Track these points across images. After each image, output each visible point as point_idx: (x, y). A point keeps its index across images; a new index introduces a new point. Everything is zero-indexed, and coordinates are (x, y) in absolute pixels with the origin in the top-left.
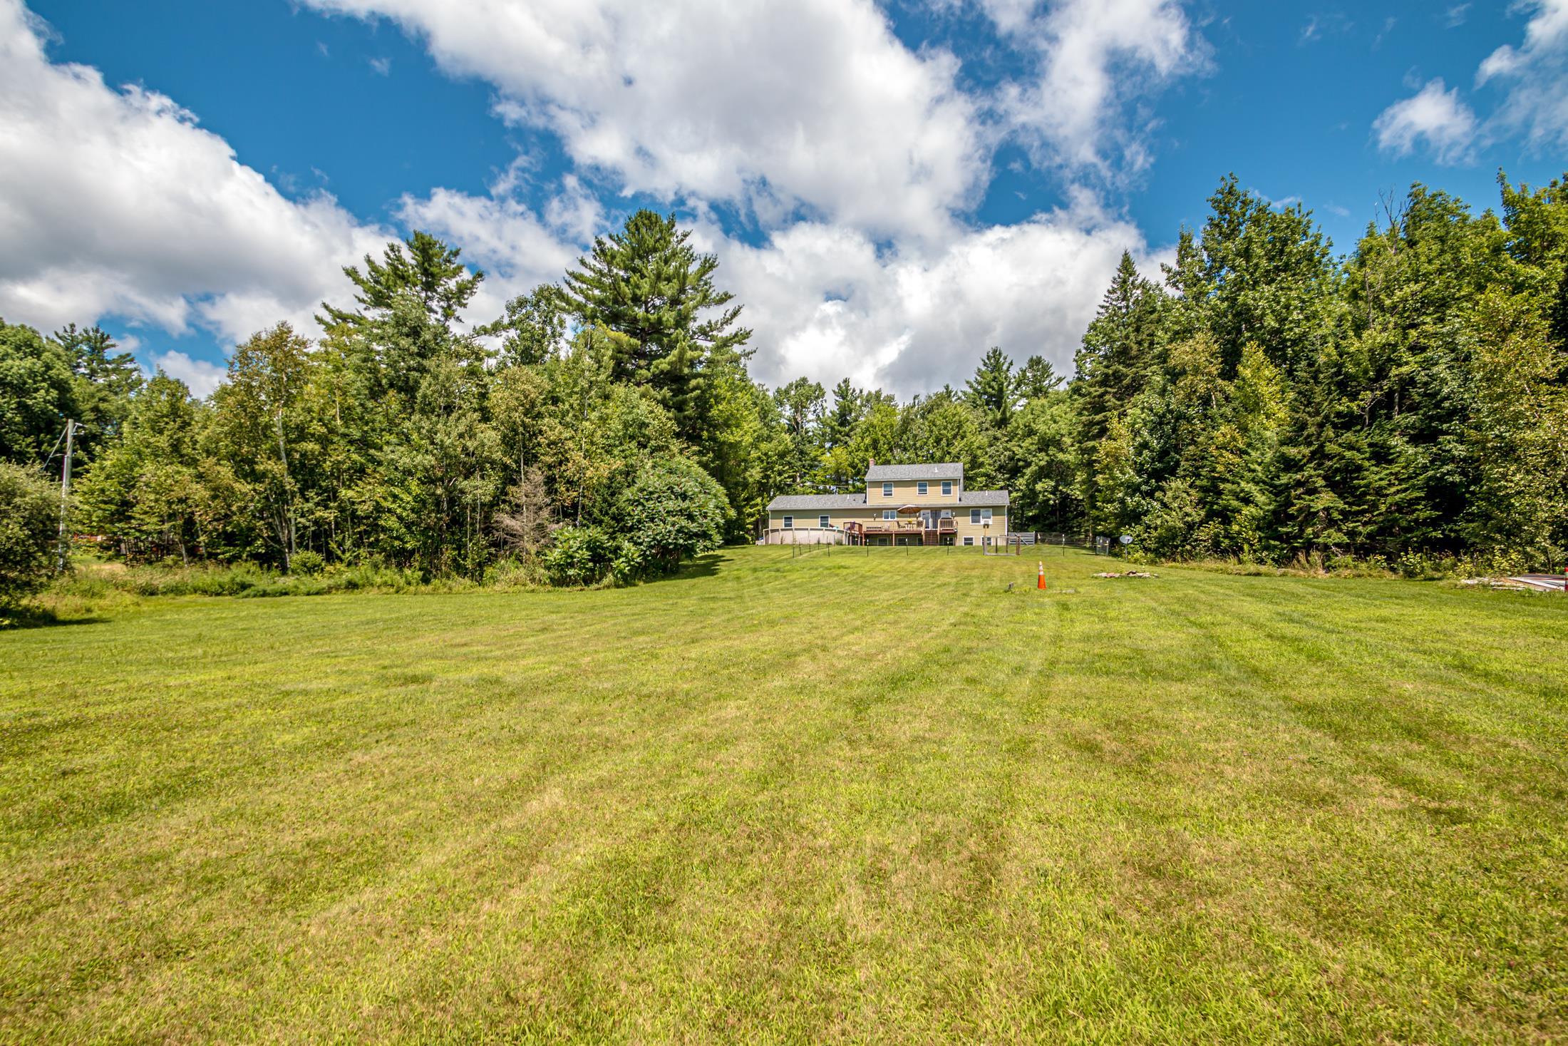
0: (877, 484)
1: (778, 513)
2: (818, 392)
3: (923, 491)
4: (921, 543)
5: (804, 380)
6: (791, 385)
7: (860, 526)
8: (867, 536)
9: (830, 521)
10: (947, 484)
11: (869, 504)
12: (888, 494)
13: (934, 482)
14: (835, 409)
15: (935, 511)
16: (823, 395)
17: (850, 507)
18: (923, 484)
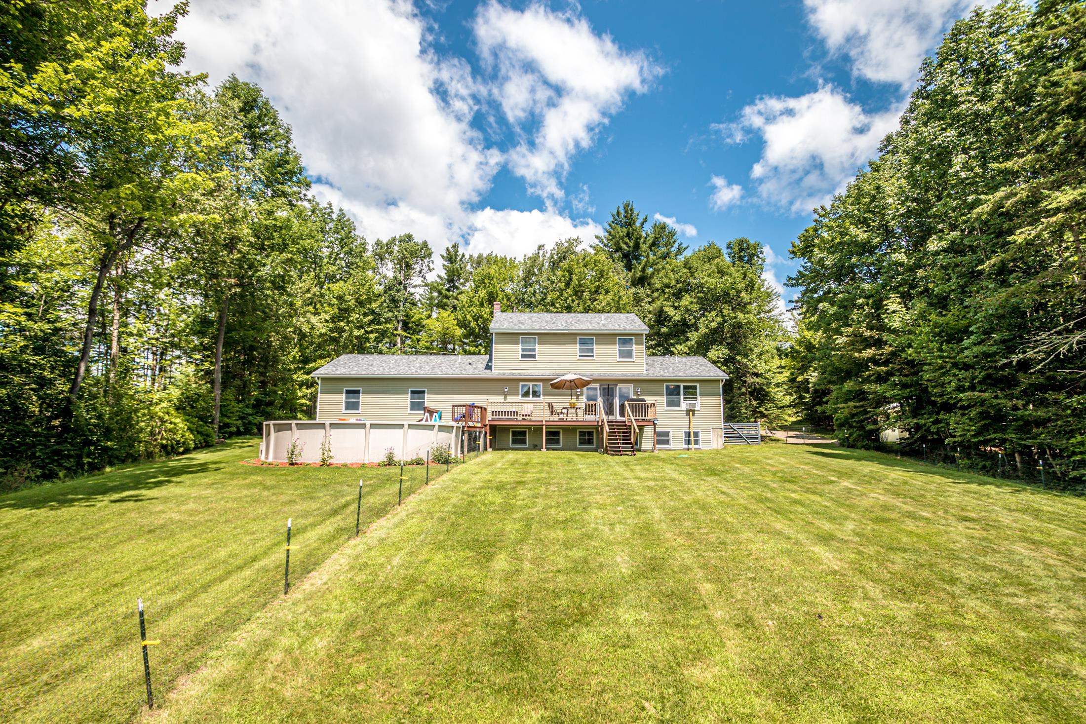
0: (511, 337)
1: (333, 383)
2: (424, 251)
3: (587, 354)
4: (597, 447)
5: (409, 237)
6: (394, 239)
7: (483, 410)
8: (494, 429)
9: (430, 400)
10: (625, 339)
11: (497, 372)
12: (528, 355)
13: (606, 337)
14: (443, 273)
15: (608, 388)
16: (430, 255)
17: (464, 375)
18: (586, 340)
